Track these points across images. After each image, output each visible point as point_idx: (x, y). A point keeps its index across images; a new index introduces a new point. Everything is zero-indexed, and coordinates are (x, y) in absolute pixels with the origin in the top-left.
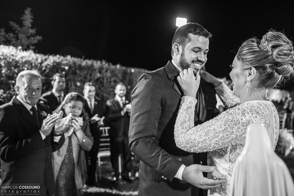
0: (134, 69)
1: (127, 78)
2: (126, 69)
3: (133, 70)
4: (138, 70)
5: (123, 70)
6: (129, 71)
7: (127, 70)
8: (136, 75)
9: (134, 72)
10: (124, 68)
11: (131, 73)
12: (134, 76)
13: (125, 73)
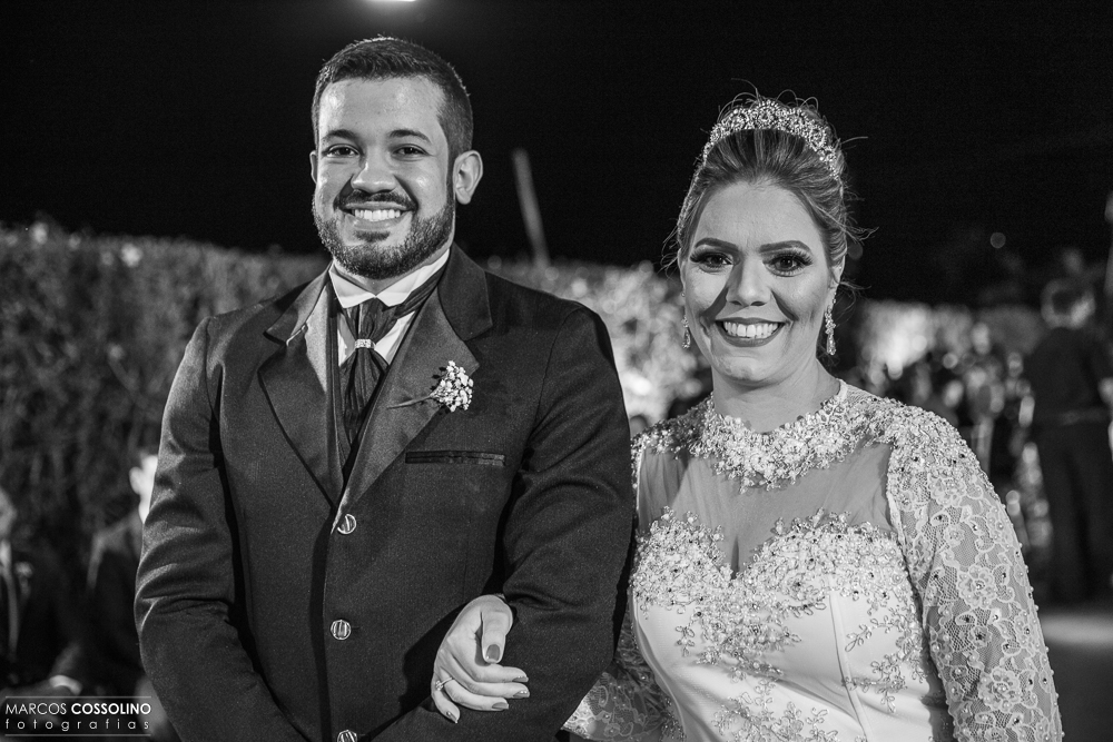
0: (136, 245)
1: (102, 304)
2: (89, 246)
3: (131, 255)
4: (160, 249)
5: (73, 253)
6: (107, 259)
7: (96, 256)
8: (153, 280)
9: (141, 264)
10: (74, 243)
11: (121, 269)
12: (141, 284)
13: (83, 276)
